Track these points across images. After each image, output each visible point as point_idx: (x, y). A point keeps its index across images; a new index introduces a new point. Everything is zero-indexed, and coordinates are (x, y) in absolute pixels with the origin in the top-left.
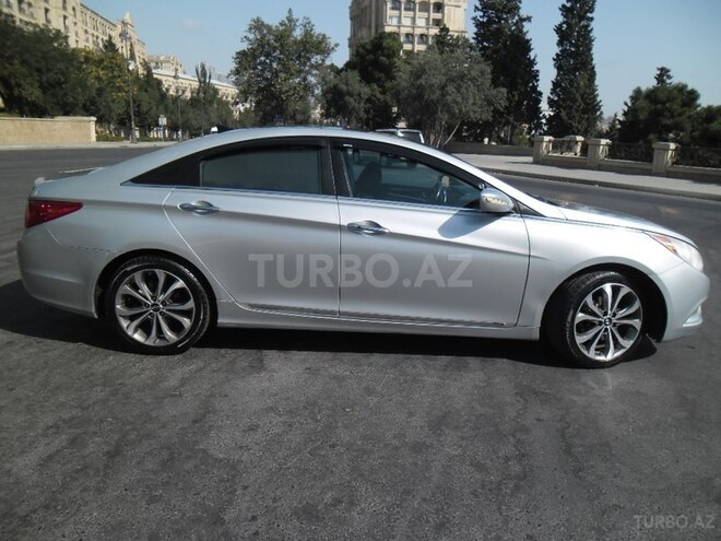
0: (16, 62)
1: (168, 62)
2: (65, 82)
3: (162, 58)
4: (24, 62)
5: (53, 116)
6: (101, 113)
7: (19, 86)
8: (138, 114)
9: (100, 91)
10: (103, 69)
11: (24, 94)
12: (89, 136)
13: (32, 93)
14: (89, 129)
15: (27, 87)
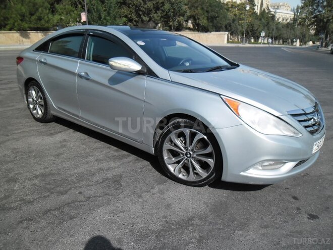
0: (199, 8)
1: (284, 5)
2: (218, 17)
3: (281, 4)
4: (202, 9)
5: (211, 32)
6: (232, 30)
7: (199, 19)
8: (252, 31)
9: (234, 20)
10: (238, 10)
11: (200, 22)
12: (224, 41)
13: (203, 22)
14: (224, 38)
15: (201, 19)
